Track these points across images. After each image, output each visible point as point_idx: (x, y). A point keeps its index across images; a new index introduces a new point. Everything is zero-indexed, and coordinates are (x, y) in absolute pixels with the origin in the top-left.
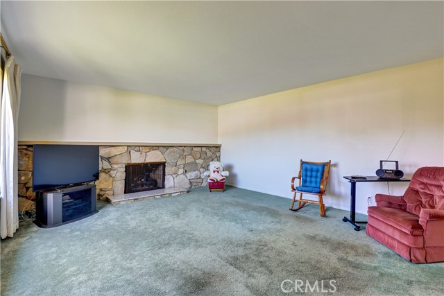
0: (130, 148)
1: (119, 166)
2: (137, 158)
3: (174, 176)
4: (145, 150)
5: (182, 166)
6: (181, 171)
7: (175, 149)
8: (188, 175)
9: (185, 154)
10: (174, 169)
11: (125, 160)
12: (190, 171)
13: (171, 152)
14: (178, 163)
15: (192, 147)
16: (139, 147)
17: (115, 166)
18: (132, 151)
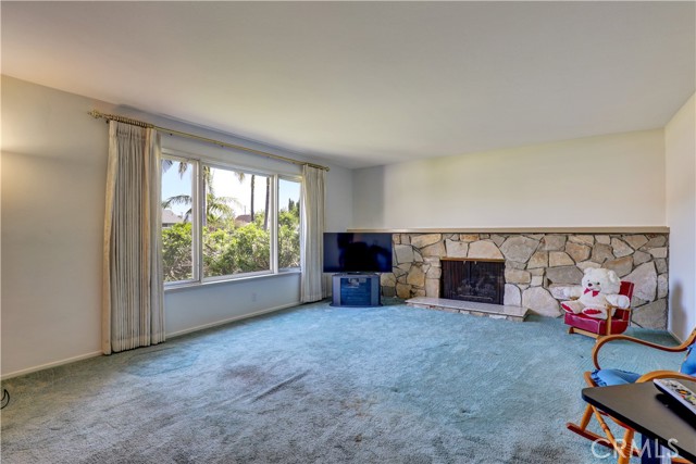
0: (444, 237)
1: (432, 259)
2: (455, 251)
3: (523, 287)
4: (466, 239)
5: (541, 271)
6: (537, 280)
7: (523, 239)
8: (554, 290)
9: (546, 248)
10: (520, 274)
11: (439, 253)
12: (562, 284)
13: (513, 244)
14: (530, 265)
15: (566, 235)
16: (459, 235)
17: (428, 260)
18: (448, 241)
